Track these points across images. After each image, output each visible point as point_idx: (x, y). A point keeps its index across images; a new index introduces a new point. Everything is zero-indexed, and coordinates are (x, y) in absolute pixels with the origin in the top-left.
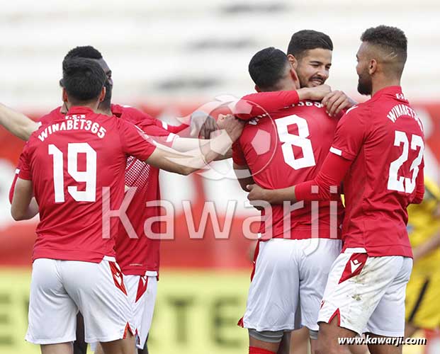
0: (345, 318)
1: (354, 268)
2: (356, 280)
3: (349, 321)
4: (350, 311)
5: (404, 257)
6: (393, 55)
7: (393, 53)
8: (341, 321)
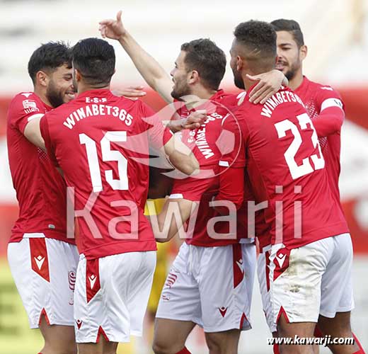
0: (291, 313)
1: (281, 262)
2: (287, 274)
3: (297, 315)
4: (294, 304)
5: (333, 236)
6: (257, 51)
7: (256, 49)
8: (288, 317)
